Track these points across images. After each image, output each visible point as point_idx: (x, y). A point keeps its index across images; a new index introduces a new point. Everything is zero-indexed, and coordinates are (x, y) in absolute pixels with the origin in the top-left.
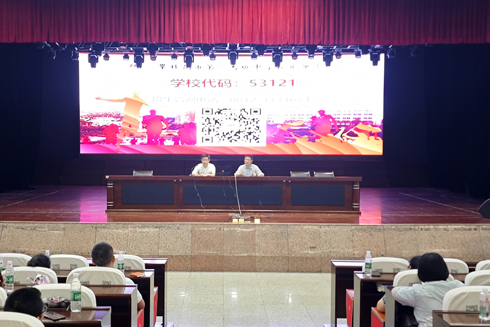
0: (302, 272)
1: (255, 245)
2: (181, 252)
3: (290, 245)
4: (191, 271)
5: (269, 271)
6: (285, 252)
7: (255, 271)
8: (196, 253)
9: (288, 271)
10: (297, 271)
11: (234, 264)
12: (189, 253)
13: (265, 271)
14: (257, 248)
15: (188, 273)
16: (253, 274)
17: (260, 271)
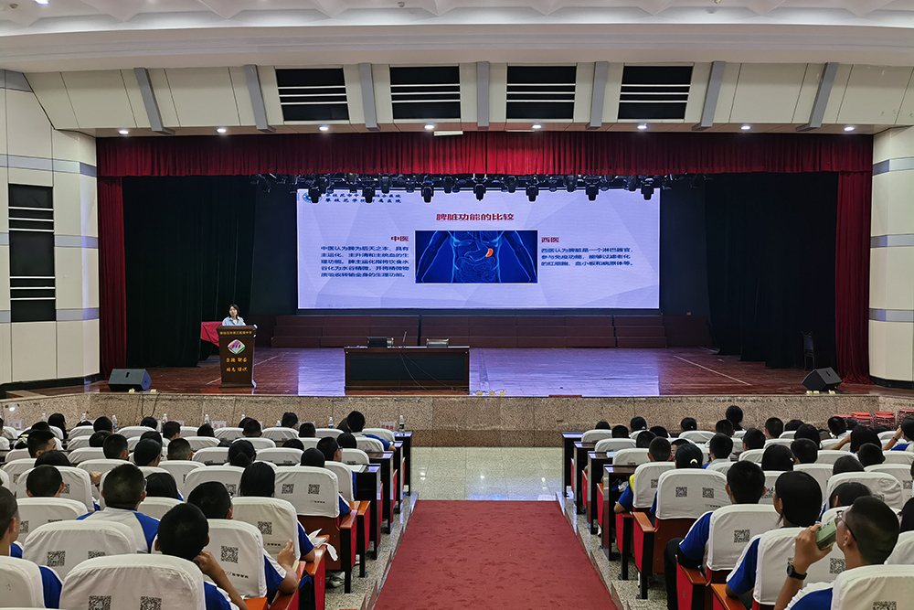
0: (549, 446)
1: (499, 418)
2: (423, 427)
3: (537, 418)
4: (432, 446)
5: (514, 446)
6: (531, 426)
7: (500, 446)
8: (437, 427)
9: (534, 446)
10: (544, 446)
11: (477, 439)
12: (430, 428)
13: (511, 446)
14: (502, 422)
15: (430, 449)
16: (498, 449)
17: (505, 446)
